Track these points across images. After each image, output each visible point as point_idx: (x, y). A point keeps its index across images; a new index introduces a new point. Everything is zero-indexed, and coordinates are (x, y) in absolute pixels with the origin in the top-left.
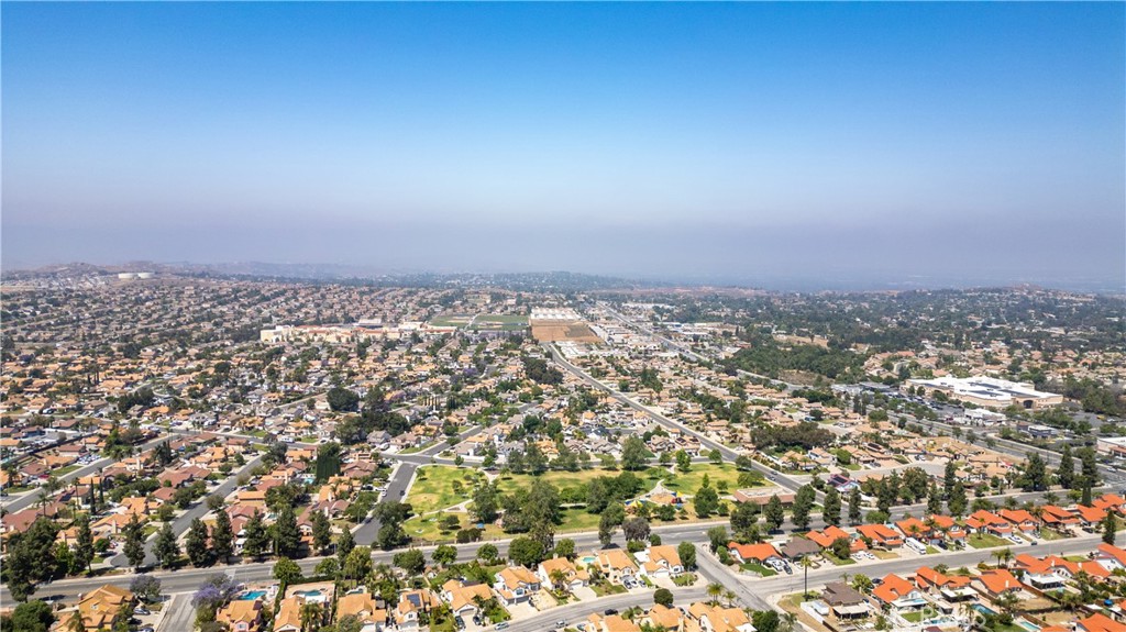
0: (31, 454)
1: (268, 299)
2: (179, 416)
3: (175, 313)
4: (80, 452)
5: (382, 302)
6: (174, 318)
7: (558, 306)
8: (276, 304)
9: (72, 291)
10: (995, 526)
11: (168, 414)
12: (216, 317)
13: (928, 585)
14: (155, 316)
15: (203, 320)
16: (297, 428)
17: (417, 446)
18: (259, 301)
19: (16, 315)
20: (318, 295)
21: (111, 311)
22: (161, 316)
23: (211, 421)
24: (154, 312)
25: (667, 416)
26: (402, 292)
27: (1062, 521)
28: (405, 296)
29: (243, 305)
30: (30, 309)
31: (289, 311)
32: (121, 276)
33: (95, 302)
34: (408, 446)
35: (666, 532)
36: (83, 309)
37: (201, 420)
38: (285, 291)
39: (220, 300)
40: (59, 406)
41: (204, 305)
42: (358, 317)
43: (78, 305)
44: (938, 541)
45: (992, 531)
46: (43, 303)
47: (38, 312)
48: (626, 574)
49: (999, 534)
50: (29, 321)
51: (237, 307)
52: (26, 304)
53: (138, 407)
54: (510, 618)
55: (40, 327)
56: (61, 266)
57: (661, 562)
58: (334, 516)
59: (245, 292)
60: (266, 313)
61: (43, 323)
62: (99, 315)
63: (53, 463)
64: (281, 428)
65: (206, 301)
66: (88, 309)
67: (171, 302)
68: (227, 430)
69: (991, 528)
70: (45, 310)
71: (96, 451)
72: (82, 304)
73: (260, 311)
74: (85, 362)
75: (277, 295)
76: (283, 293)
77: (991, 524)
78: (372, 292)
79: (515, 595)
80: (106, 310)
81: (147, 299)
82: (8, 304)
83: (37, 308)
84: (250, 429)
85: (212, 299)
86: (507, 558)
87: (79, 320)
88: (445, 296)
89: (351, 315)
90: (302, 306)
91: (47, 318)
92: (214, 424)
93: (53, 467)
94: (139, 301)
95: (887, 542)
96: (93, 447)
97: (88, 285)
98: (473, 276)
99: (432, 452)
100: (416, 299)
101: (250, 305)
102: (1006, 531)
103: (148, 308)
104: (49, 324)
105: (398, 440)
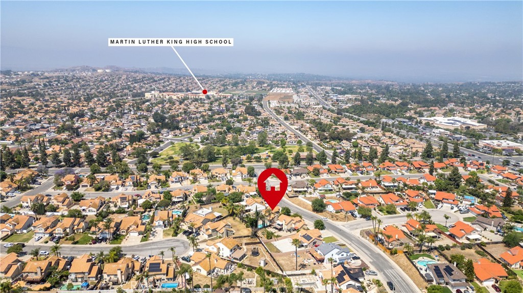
0: (29, 131)
1: (156, 81)
2: (92, 122)
3: (115, 86)
4: (47, 131)
5: (206, 84)
6: (114, 88)
7: (287, 87)
8: (159, 84)
9: (75, 76)
10: (389, 167)
11: (88, 121)
12: (131, 88)
13: (338, 184)
14: (106, 87)
15: (126, 89)
16: (135, 127)
17: (180, 135)
18: (152, 82)
19: (50, 85)
20: (179, 80)
21: (89, 85)
22: (109, 87)
23: (103, 124)
24: (107, 85)
25: (296, 129)
26: (217, 80)
27: (422, 167)
28: (217, 82)
29: (145, 84)
30: (56, 83)
31: (164, 87)
32: (98, 71)
33: (83, 81)
34: (176, 135)
35: (256, 165)
36: (78, 83)
37: (99, 123)
38: (165, 78)
39: (136, 81)
40: (48, 116)
41: (128, 83)
42: (192, 90)
43: (77, 82)
44: (361, 172)
45: (388, 170)
46: (62, 80)
47: (59, 84)
48: (223, 176)
49: (390, 171)
50: (55, 87)
51: (142, 84)
52: (55, 81)
53: (77, 118)
54: (169, 187)
55: (58, 90)
56: (78, 67)
57: (239, 173)
58: (128, 155)
59: (147, 78)
60: (153, 87)
61: (60, 88)
62: (83, 86)
63: (35, 135)
64: (128, 127)
65: (130, 81)
66: (80, 83)
67: (115, 81)
68: (109, 127)
69: (388, 168)
70: (62, 83)
71: (54, 132)
72: (78, 82)
73: (151, 86)
74: (68, 102)
75: (161, 80)
76: (163, 79)
77: (388, 167)
78: (204, 79)
79: (174, 180)
80: (87, 84)
81: (106, 80)
82: (48, 81)
83: (59, 83)
84: (117, 127)
85: (133, 81)
86: (181, 169)
87: (75, 87)
88: (236, 82)
89: (189, 89)
90: (170, 84)
91: (62, 86)
92: (104, 125)
93: (35, 136)
94: (102, 81)
95: (337, 171)
96: (53, 130)
97: (84, 74)
98: (259, 74)
99: (185, 138)
100: (222, 83)
101: (148, 83)
102: (393, 170)
103: (105, 83)
104: (62, 89)
105: (172, 133)
